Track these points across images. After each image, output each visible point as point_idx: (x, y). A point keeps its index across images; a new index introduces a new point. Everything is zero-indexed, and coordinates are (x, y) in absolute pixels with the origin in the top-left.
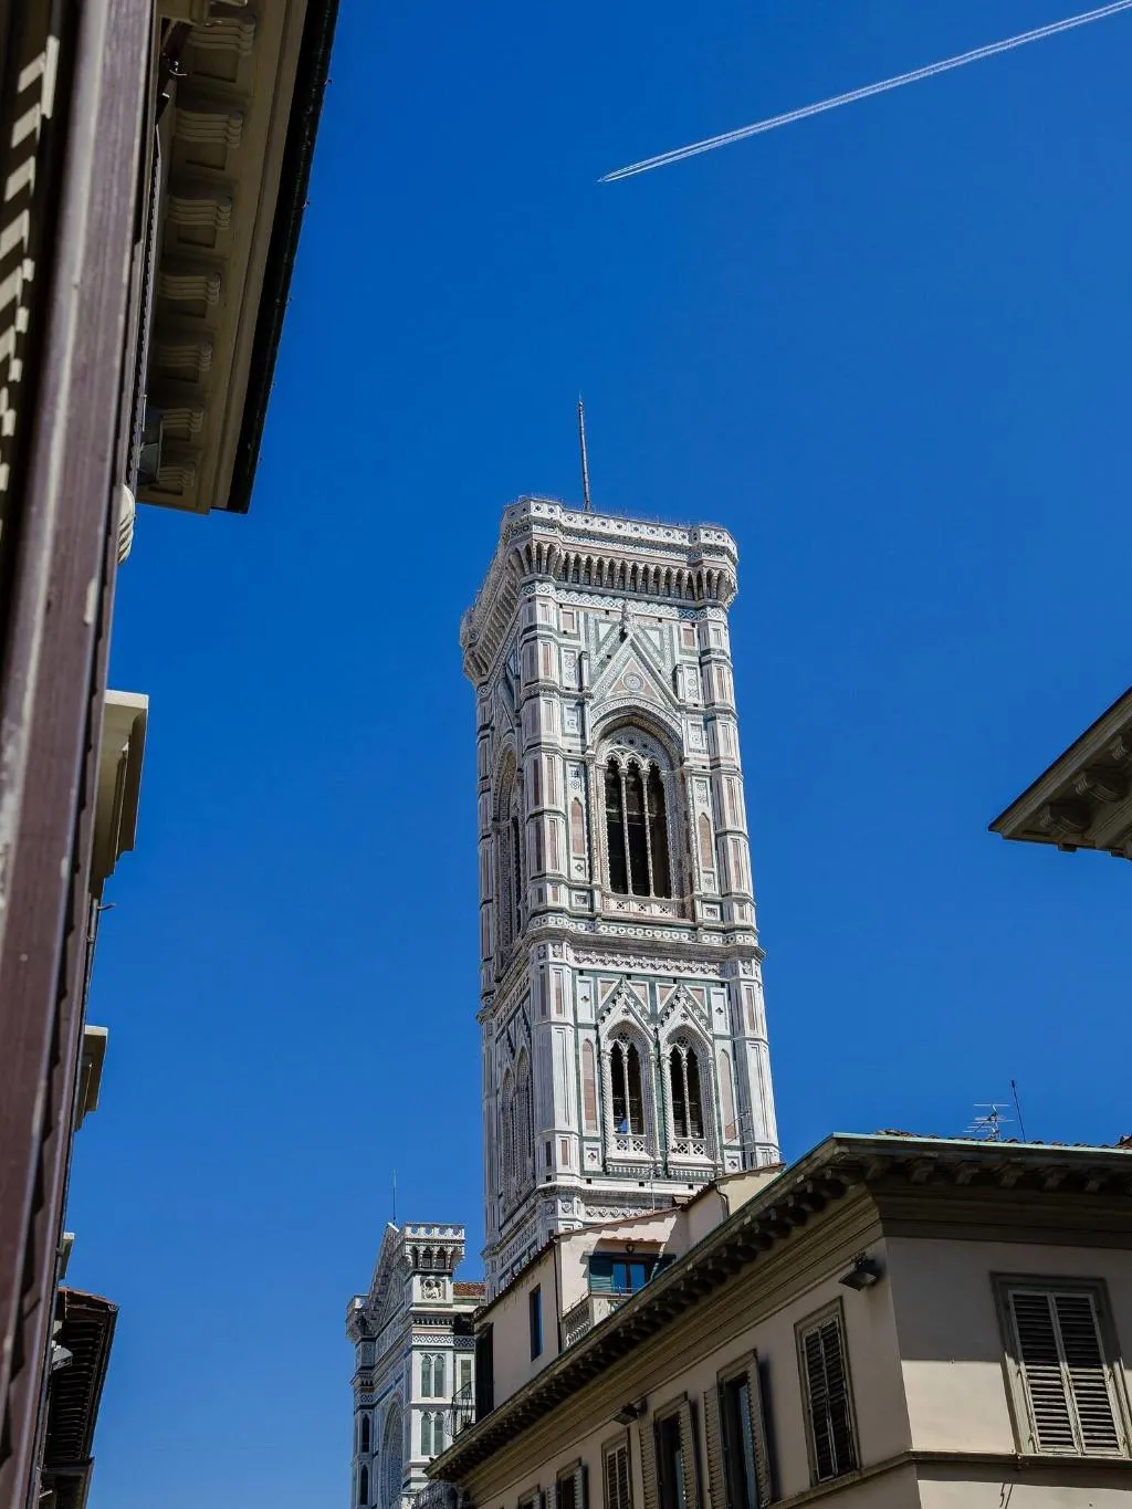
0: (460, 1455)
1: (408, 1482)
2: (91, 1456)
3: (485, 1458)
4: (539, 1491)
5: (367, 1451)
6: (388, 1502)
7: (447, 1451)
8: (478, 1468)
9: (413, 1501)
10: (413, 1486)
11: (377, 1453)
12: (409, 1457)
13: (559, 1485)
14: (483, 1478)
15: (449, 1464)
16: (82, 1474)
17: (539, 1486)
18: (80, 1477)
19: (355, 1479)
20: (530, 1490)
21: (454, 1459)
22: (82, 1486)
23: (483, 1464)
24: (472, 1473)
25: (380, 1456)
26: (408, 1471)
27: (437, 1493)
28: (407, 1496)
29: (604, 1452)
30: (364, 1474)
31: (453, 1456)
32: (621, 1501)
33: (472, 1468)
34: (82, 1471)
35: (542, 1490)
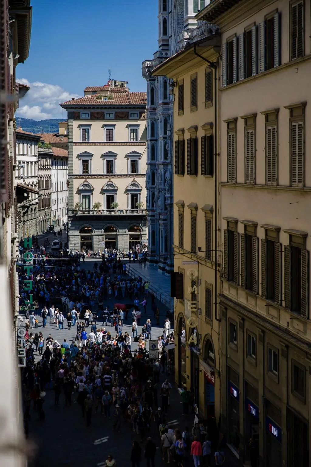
0: (213, 8)
1: (187, 25)
2: (31, 5)
3: (227, 10)
4: (255, 25)
5: (166, 10)
6: (177, 34)
7: (207, 6)
8: (223, 15)
9: (190, 34)
10: (190, 27)
11: (171, 12)
12: (187, 13)
13: (265, 22)
14: (225, 20)
15: (208, 13)
16: (28, 14)
17: (255, 23)
18: (27, 15)
19: (160, 24)
20: (251, 25)
21: (210, 11)
22: (28, 19)
23: (226, 13)
24: (220, 17)
25: (172, 14)
26: (187, 20)
27: (202, 29)
28: (187, 31)
29: (290, 5)
30: (165, 21)
31: (210, 9)
32: (299, 28)
33: (220, 15)
34: (27, 12)
35: (256, 24)
